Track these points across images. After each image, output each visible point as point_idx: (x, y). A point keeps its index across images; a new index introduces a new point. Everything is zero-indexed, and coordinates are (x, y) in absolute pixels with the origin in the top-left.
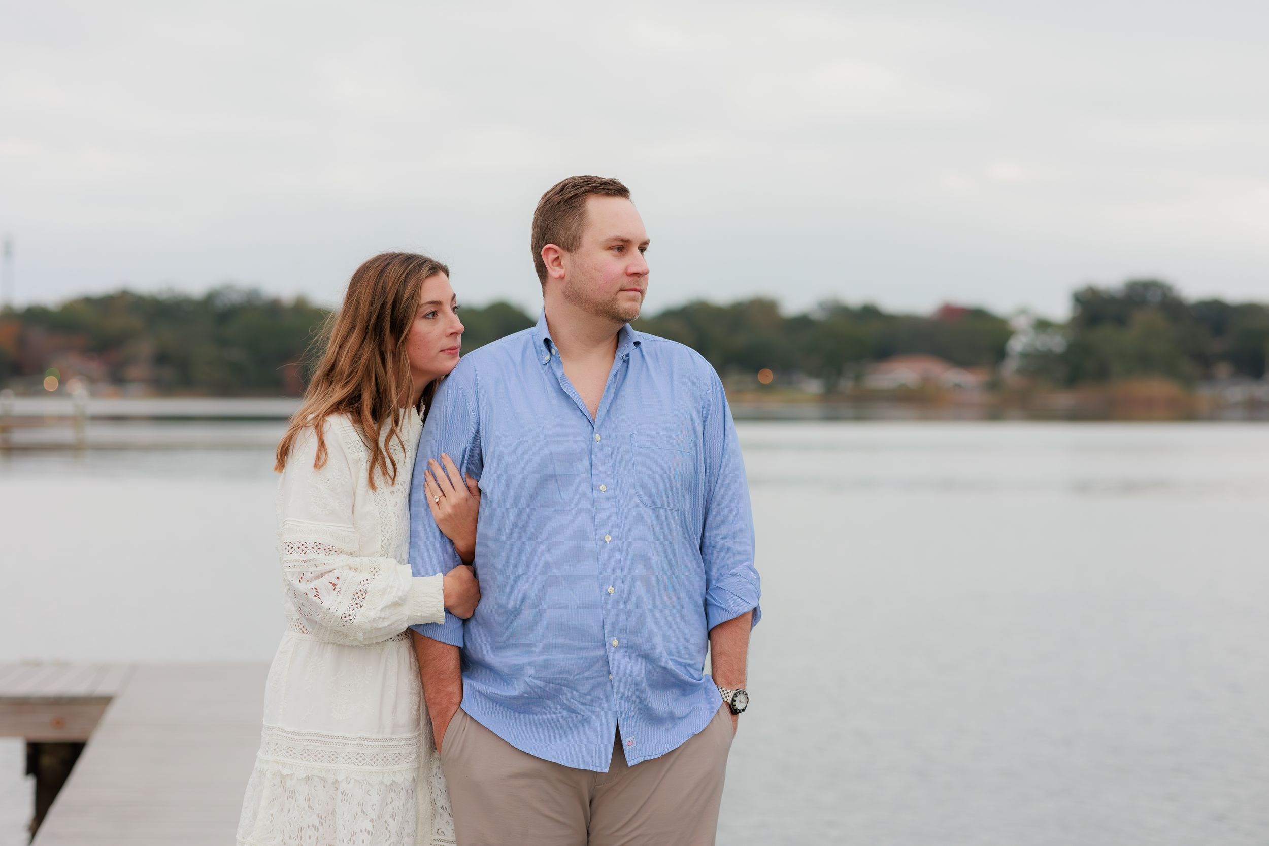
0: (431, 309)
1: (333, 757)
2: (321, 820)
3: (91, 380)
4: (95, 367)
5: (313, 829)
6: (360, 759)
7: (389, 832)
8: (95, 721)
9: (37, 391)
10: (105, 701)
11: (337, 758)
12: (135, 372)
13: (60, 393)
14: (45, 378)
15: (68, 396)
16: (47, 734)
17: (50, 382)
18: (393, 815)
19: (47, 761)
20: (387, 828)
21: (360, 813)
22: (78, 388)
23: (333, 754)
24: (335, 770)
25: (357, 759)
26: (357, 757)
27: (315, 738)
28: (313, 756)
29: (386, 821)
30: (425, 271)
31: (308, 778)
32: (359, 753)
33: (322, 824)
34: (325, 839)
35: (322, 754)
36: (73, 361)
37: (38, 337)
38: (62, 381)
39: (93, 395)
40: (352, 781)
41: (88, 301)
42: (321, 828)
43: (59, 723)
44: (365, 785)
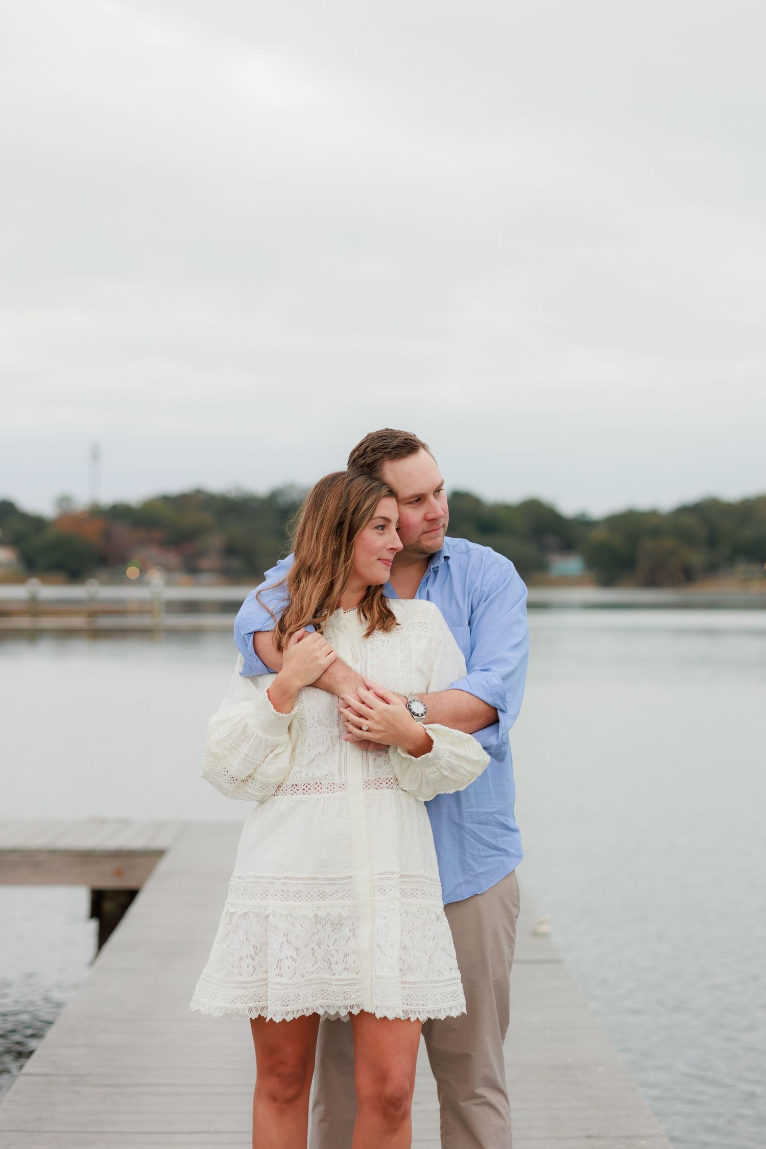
0: (381, 522)
1: (264, 895)
2: (257, 951)
3: (168, 569)
4: (172, 558)
5: (251, 958)
6: (285, 895)
7: (315, 958)
8: (149, 871)
9: (120, 579)
10: (158, 854)
11: (267, 895)
12: (206, 563)
13: (140, 581)
14: (127, 568)
15: (147, 584)
16: (109, 882)
17: (132, 571)
18: (319, 944)
19: (108, 906)
20: (313, 955)
21: (285, 942)
22: (156, 577)
23: (264, 893)
24: (266, 906)
25: (282, 895)
26: (283, 893)
27: (251, 880)
28: (249, 895)
29: (312, 949)
30: (384, 491)
31: (245, 915)
32: (283, 891)
33: (258, 954)
34: (261, 967)
35: (256, 893)
36: (152, 552)
37: (122, 532)
38: (143, 571)
39: (169, 583)
40: (278, 914)
41: (167, 500)
42: (256, 958)
43: (119, 873)
44: (289, 918)
